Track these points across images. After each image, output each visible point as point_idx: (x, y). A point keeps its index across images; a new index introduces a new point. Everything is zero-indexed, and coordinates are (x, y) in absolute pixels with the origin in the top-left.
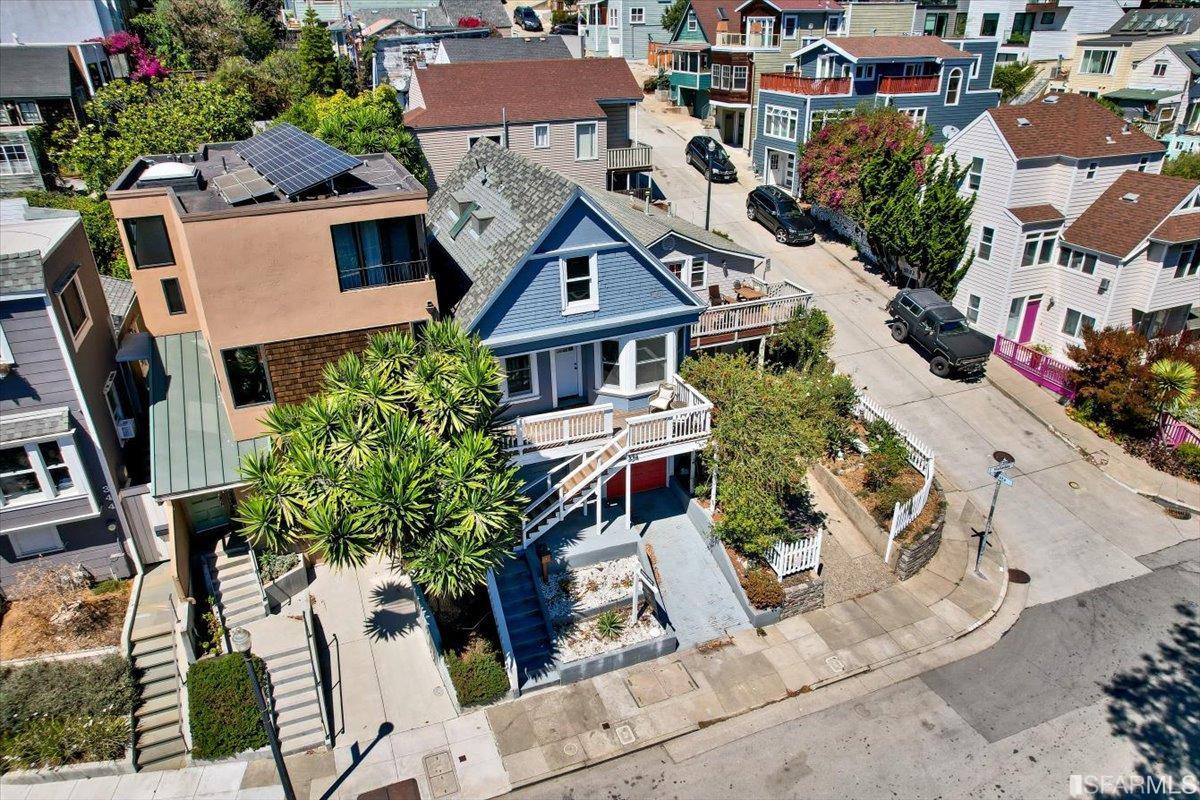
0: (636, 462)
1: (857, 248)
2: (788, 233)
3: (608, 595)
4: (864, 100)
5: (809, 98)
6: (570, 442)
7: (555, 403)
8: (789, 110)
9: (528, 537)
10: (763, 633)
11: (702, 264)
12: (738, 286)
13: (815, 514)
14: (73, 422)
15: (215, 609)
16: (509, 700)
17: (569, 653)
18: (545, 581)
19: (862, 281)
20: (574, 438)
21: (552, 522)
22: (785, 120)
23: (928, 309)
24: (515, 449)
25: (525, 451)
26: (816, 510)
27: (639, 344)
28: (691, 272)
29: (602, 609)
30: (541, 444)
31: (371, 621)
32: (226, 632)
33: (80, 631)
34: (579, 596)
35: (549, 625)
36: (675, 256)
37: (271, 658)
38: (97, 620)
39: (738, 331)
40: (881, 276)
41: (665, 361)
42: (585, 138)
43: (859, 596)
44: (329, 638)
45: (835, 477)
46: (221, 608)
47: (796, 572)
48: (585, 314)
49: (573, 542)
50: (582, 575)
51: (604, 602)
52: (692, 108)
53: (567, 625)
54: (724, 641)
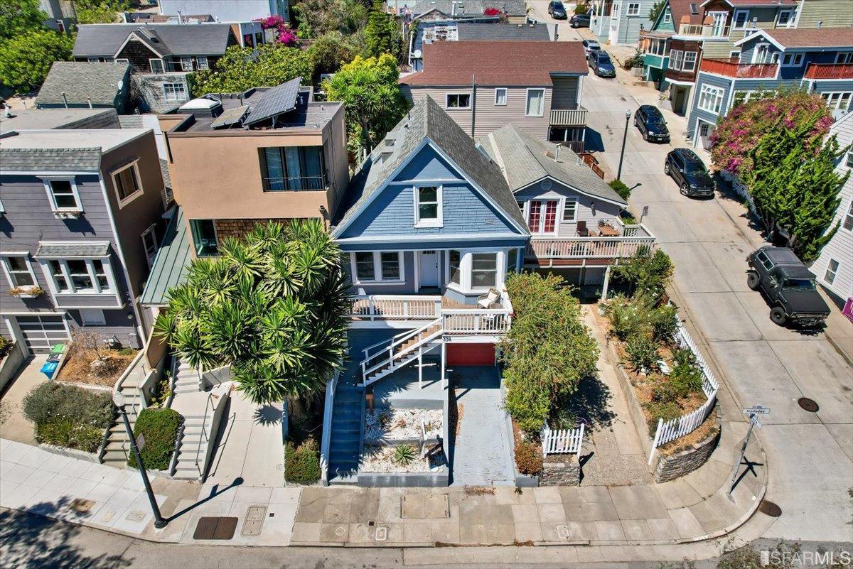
0: (449, 342)
1: (749, 207)
2: (689, 188)
3: (412, 433)
4: (787, 84)
5: (734, 80)
6: (409, 319)
7: (416, 290)
8: (718, 89)
9: (367, 379)
10: (520, 492)
11: (574, 203)
12: (602, 224)
13: (607, 413)
14: (111, 250)
15: (171, 379)
16: (320, 486)
17: (368, 466)
18: (372, 413)
19: (742, 234)
20: (411, 316)
21: (385, 373)
22: (714, 96)
23: (778, 265)
24: (367, 316)
25: (376, 319)
26: (609, 410)
27: (475, 257)
28: (564, 209)
29: (402, 442)
30: (390, 316)
31: (260, 410)
32: (173, 395)
33: (100, 374)
34: (391, 428)
35: (362, 443)
36: (551, 195)
37: (189, 417)
38: (111, 369)
39: (587, 259)
40: (761, 232)
41: (495, 273)
42: (534, 100)
43: (614, 485)
44: (231, 414)
45: (632, 388)
46: (176, 379)
47: (559, 454)
48: (431, 229)
49: (400, 390)
50: (399, 414)
51: (406, 438)
52: (658, 83)
53: (375, 447)
54: (488, 489)
